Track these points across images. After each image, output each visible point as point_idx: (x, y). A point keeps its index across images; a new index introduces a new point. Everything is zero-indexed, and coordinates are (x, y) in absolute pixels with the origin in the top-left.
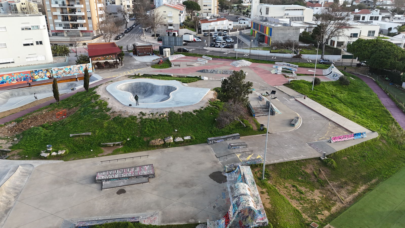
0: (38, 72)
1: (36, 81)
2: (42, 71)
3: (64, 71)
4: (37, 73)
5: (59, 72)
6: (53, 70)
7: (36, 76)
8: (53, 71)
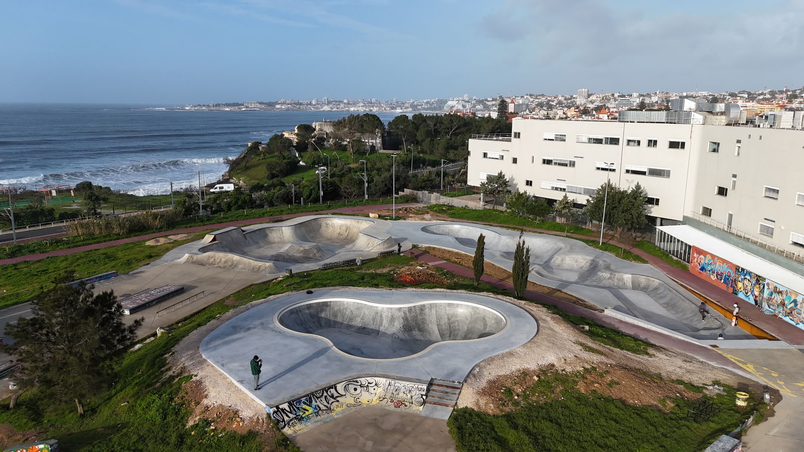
0: (745, 276)
1: (736, 294)
2: (751, 276)
3: (783, 300)
4: (742, 277)
5: (775, 297)
6: (766, 285)
7: (739, 281)
8: (766, 287)
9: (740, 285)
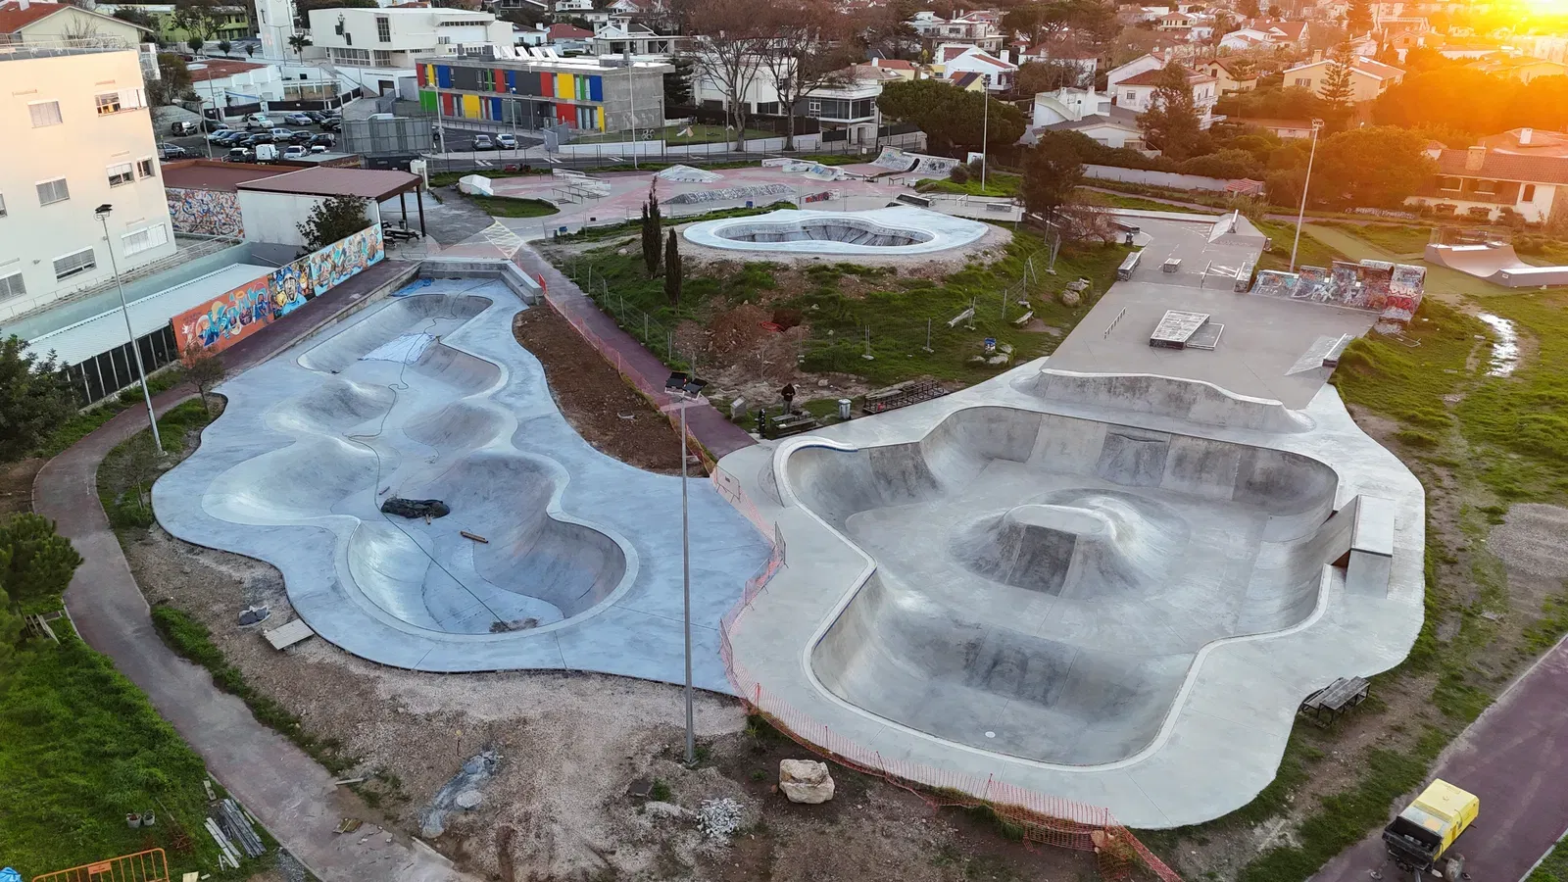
0: (284, 278)
1: (281, 315)
2: (292, 272)
3: (334, 261)
4: (280, 283)
6: (311, 265)
7: (279, 293)
9: (281, 297)
